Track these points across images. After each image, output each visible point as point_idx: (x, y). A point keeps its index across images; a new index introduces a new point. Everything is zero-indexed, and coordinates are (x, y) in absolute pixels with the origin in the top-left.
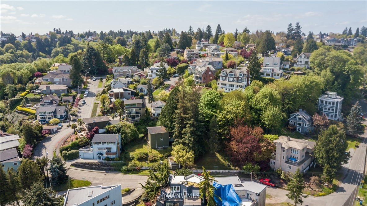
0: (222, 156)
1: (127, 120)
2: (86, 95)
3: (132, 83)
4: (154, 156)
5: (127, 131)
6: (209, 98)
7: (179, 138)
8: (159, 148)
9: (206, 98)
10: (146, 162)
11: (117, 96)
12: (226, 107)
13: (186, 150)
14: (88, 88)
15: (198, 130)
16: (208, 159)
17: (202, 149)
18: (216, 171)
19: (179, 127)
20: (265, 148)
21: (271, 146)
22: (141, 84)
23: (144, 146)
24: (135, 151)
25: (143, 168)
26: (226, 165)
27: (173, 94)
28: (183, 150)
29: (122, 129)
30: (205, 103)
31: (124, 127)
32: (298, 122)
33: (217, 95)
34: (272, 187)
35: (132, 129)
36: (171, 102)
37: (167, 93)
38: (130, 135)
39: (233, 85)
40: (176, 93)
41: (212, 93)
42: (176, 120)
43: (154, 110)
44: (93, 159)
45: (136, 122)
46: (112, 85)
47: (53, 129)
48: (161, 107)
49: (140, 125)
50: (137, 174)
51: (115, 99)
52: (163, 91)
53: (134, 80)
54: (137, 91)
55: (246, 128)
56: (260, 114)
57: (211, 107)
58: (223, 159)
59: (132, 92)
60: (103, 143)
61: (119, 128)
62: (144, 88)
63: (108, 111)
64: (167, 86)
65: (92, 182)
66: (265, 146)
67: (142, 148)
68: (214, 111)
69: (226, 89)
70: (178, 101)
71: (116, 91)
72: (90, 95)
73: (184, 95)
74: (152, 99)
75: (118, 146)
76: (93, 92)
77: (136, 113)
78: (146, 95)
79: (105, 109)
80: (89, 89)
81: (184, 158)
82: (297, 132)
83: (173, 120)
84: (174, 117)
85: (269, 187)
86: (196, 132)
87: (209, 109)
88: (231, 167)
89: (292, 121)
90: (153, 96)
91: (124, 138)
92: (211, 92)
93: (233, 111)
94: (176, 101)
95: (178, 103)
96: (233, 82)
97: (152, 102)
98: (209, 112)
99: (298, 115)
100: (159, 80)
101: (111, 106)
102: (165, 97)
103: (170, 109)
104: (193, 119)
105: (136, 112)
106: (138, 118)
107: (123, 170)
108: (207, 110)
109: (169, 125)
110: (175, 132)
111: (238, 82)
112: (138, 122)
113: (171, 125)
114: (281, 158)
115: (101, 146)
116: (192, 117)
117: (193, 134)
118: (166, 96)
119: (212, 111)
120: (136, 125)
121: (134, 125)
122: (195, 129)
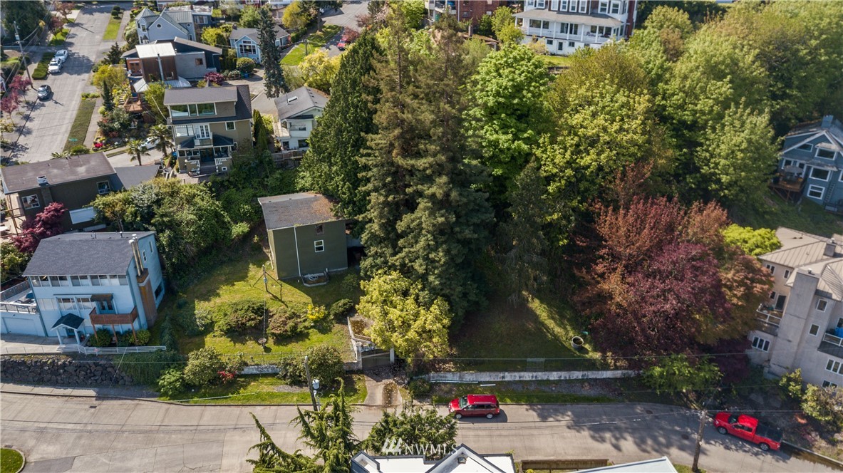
0: (549, 305)
1: (184, 169)
2: (56, 68)
3: (213, 22)
4: (290, 318)
5: (177, 217)
6: (504, 82)
7: (386, 246)
8: (309, 276)
9: (494, 81)
10: (259, 344)
11: (152, 69)
12: (576, 119)
13: (417, 296)
14: (68, 40)
15: (462, 220)
16: (500, 325)
17: (477, 288)
18: (535, 374)
19: (386, 204)
20: (740, 291)
21: (764, 283)
22: (245, 26)
23: (253, 269)
24: (218, 295)
25: (246, 371)
26: (566, 344)
27: (355, 63)
28: (405, 294)
29: (160, 211)
30: (490, 104)
31: (168, 199)
32: (819, 165)
33: (540, 67)
34: (770, 450)
35: (200, 209)
36: (346, 99)
37: (333, 57)
38: (194, 232)
39: (576, 26)
40: (367, 59)
41: (515, 58)
42: (370, 174)
43: (284, 125)
44: (45, 339)
45: (219, 174)
46: (141, 29)
48: (311, 117)
49: (235, 186)
50: (225, 402)
51: (147, 81)
52: (319, 52)
53: (224, 12)
54: (231, 52)
55: (661, 210)
56: (693, 144)
57: (512, 121)
58: (553, 318)
59: (208, 53)
60: (74, 278)
61: (149, 207)
62: (251, 40)
63: (125, 126)
64: (333, 31)
65: (28, 453)
66: (741, 283)
67: (243, 277)
68: (526, 135)
69: (550, 42)
70: (379, 96)
71: (146, 51)
72: (74, 65)
73: (403, 70)
74: (279, 83)
75: (142, 285)
76: (83, 56)
77: (217, 139)
78: (259, 66)
79: (112, 120)
80: (71, 44)
81: (411, 334)
82: (808, 202)
83: (360, 175)
84: (363, 160)
85: (756, 449)
86: (457, 229)
87: (504, 128)
88: (587, 352)
89: (792, 160)
90: (280, 71)
91: (170, 245)
92: (515, 53)
93: (605, 138)
94: (370, 98)
95: (378, 106)
96: (577, 13)
97: (281, 95)
98: (503, 139)
99: (823, 139)
100: (306, 10)
101: (136, 107)
102: (325, 74)
103: (346, 128)
104: (444, 179)
105: (214, 136)
106: (224, 159)
107: (164, 386)
108: (497, 132)
109: (344, 194)
110: (371, 221)
111: (594, 15)
112: (226, 178)
113: (352, 194)
114: (804, 331)
115: (67, 288)
116: (439, 170)
117: (443, 239)
118: (329, 68)
119: (516, 137)
120: (218, 188)
121: (210, 190)
122: (453, 219)
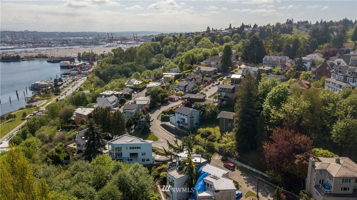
4: (213, 137)
18: (250, 168)
25: (199, 143)
31: (207, 106)
39: (341, 86)
44: (175, 125)
47: (174, 99)
61: (202, 106)
65: (159, 139)
75: (191, 119)
96: (341, 81)
106: (225, 102)
111: (346, 82)
115: (180, 115)
